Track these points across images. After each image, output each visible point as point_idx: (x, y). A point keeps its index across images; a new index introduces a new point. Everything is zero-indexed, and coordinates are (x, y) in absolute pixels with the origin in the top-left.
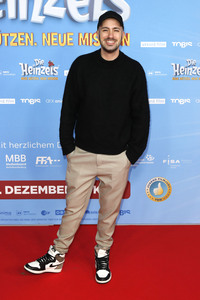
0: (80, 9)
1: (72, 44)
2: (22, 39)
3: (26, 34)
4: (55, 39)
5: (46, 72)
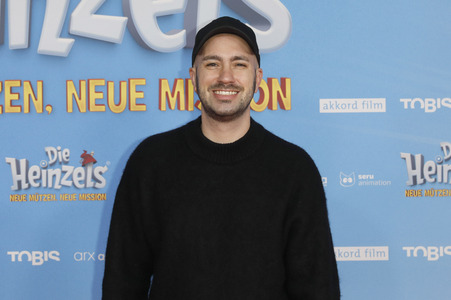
0: (164, 20)
1: (143, 108)
2: (16, 97)
3: (26, 85)
4: (100, 96)
5: (76, 179)
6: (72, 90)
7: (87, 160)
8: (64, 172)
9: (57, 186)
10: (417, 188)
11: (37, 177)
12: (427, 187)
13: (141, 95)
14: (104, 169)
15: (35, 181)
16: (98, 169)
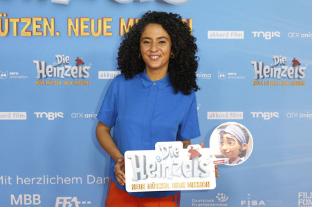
1: (111, 34)
2: (39, 26)
3: (45, 20)
4: (87, 27)
5: (73, 73)
6: (70, 23)
7: (79, 62)
8: (66, 69)
9: (62, 77)
10: (260, 80)
11: (51, 71)
12: (265, 80)
13: (109, 27)
14: (88, 68)
15: (50, 73)
16: (85, 67)
